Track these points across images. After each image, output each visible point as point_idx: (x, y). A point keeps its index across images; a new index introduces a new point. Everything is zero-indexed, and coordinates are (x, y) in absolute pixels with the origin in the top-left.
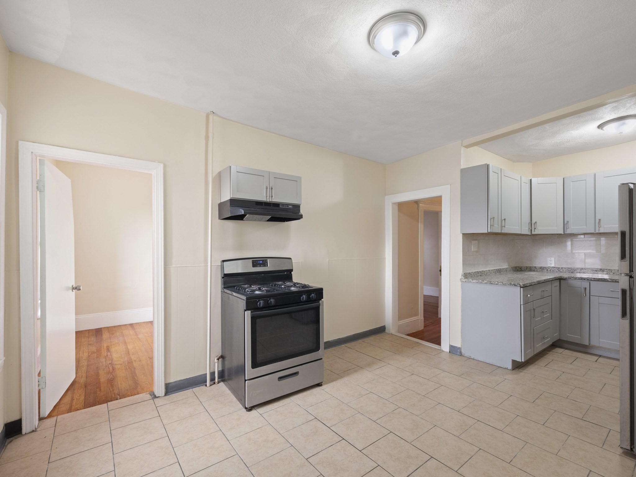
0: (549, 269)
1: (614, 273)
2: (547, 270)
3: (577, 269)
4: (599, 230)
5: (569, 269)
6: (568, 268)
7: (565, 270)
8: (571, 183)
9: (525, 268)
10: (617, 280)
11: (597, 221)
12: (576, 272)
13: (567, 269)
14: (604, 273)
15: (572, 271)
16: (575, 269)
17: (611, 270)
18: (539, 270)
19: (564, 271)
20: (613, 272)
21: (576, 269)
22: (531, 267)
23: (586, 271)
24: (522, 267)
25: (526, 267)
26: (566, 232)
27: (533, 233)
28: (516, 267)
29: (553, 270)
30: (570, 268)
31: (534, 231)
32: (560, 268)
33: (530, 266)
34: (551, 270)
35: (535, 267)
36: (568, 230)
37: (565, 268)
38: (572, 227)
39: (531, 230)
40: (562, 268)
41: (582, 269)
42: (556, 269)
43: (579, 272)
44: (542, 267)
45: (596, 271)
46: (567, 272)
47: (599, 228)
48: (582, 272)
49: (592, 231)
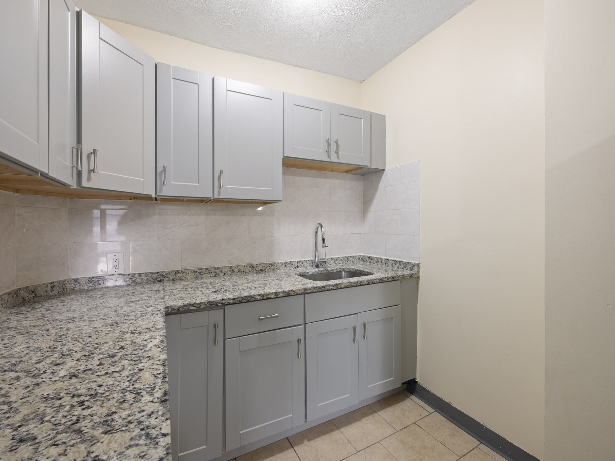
1: (224, 274)
3: (169, 273)
4: (219, 193)
5: (154, 276)
6: (152, 273)
7: (146, 278)
8: (172, 80)
9: (49, 288)
10: (269, 295)
11: (217, 175)
12: (167, 279)
13: (150, 275)
14: (212, 276)
15: (159, 279)
16: (164, 274)
20: (223, 271)
21: (167, 274)
22: (64, 281)
23: (184, 274)
24: (37, 287)
25: (50, 286)
26: (161, 190)
27: (85, 184)
28: (17, 292)
30: (155, 273)
31: (89, 179)
32: (137, 276)
33: (61, 279)
35: (76, 280)
36: (164, 187)
37: (146, 274)
38: (173, 183)
39: (79, 174)
40: (140, 275)
41: (177, 272)
42: (128, 279)
43: (173, 280)
44: (93, 277)
45: (200, 273)
46: (149, 282)
47: (220, 187)
48: (178, 278)
49: (209, 194)
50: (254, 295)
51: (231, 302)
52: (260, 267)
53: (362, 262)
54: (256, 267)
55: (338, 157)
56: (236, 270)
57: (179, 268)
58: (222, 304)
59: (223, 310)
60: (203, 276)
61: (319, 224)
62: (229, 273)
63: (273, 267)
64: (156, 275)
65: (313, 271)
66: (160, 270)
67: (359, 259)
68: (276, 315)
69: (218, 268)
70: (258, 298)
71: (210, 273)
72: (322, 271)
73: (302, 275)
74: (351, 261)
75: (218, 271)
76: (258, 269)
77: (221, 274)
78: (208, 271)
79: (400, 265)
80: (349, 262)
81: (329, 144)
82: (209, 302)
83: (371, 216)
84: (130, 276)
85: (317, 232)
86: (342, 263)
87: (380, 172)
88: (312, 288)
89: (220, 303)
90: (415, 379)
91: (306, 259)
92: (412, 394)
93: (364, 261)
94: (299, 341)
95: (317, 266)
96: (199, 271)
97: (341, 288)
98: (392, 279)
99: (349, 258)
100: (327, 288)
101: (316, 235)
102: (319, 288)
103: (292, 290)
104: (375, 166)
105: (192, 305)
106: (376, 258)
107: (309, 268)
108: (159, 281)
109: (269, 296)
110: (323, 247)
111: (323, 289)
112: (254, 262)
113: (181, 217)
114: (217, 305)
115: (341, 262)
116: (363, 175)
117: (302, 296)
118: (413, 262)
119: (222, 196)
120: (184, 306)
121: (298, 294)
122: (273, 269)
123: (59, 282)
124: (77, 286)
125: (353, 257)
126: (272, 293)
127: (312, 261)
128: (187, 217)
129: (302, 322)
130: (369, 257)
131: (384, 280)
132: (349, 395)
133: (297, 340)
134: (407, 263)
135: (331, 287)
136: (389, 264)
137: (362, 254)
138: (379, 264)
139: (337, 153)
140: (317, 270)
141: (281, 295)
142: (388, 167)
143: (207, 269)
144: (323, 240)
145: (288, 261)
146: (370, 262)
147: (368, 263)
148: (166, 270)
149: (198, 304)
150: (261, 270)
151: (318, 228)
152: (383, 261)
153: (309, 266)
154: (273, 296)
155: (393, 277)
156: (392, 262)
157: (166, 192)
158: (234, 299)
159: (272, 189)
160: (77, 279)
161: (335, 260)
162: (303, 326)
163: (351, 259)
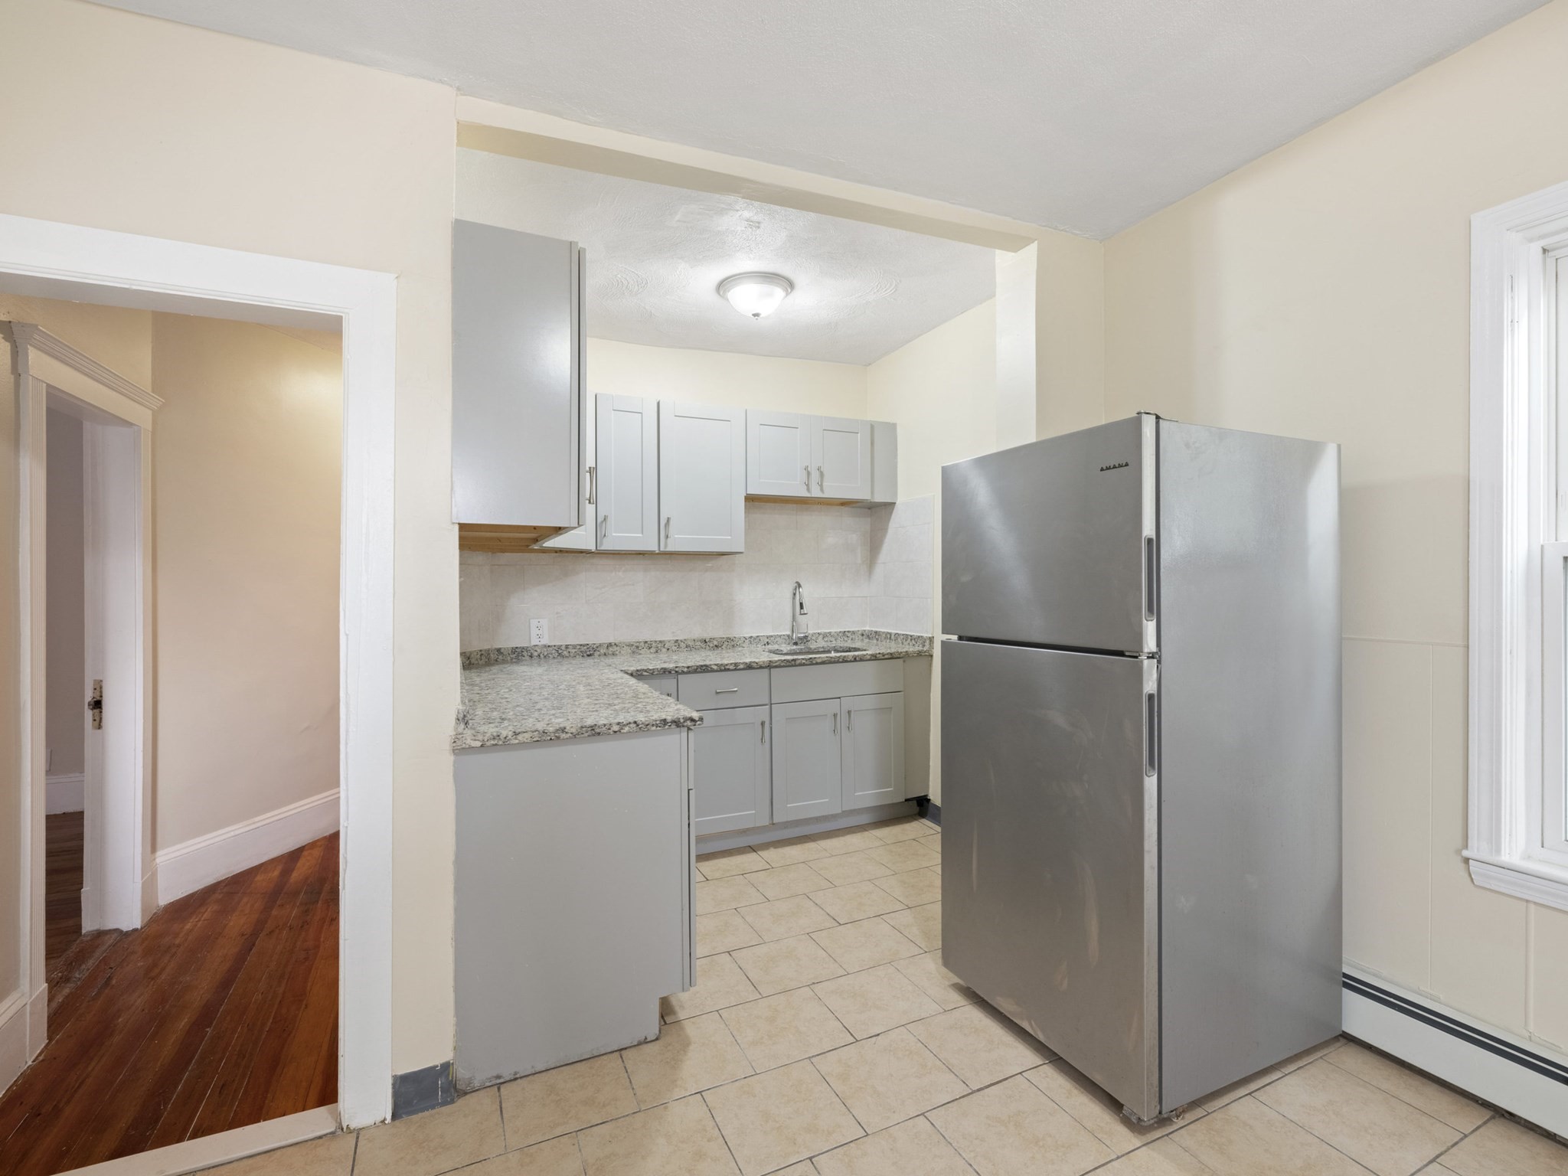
0: (536, 654)
2: (531, 656)
3: (600, 645)
4: (665, 545)
5: (583, 649)
6: (581, 645)
7: (574, 651)
11: (663, 523)
12: (598, 653)
13: (578, 647)
15: (588, 653)
16: (595, 646)
17: (664, 641)
18: (509, 658)
19: (572, 655)
20: (666, 646)
21: (598, 647)
22: (489, 650)
23: (618, 648)
24: (471, 653)
25: (479, 653)
26: (601, 544)
29: (545, 654)
30: (584, 646)
32: (563, 648)
33: (486, 648)
34: (541, 655)
36: (605, 540)
37: (574, 647)
38: (613, 538)
40: (567, 647)
41: (610, 645)
42: (554, 652)
43: (605, 654)
44: (517, 648)
45: (637, 647)
46: (578, 657)
47: (667, 537)
48: (610, 653)
49: (653, 547)
50: (710, 665)
51: (686, 670)
52: (715, 643)
53: (867, 640)
54: (710, 641)
55: (822, 490)
56: (683, 645)
57: (612, 640)
58: (676, 672)
59: (676, 680)
60: (641, 652)
61: (797, 582)
62: (674, 648)
63: (733, 643)
64: (585, 648)
65: (789, 649)
66: (590, 643)
67: (863, 635)
68: (736, 689)
69: (660, 642)
70: (715, 667)
71: (650, 648)
72: (801, 649)
73: (771, 651)
74: (850, 639)
75: (659, 645)
76: (711, 645)
77: (664, 650)
78: (647, 645)
79: (911, 640)
80: (846, 639)
81: (809, 474)
82: (662, 668)
83: (879, 570)
84: (555, 648)
85: (795, 594)
86: (836, 640)
87: (890, 506)
88: (779, 660)
89: (673, 670)
90: (927, 795)
91: (781, 634)
92: (923, 817)
93: (869, 639)
94: (763, 724)
95: (796, 644)
96: (635, 644)
97: (817, 664)
98: (890, 657)
99: (847, 633)
100: (798, 662)
101: (794, 598)
102: (788, 661)
103: (754, 662)
104: (879, 498)
105: (646, 671)
106: (883, 633)
107: (784, 645)
108: (588, 656)
109: (727, 667)
110: (801, 614)
111: (793, 662)
112: (707, 636)
113: (614, 574)
114: (670, 672)
115: (833, 639)
116: (869, 509)
117: (767, 670)
118: (925, 635)
119: (670, 549)
120: (638, 670)
121: (761, 667)
122: (733, 646)
123: (486, 650)
124: (500, 657)
125: (854, 633)
126: (731, 664)
127: (788, 636)
128: (620, 574)
129: (767, 702)
130: (876, 632)
131: (878, 656)
132: (827, 800)
133: (760, 723)
134: (919, 637)
135: (804, 661)
136: (899, 640)
137: (867, 628)
138: (888, 641)
139: (821, 486)
140: (795, 647)
141: (742, 666)
142: (901, 500)
143: (646, 642)
144: (801, 604)
145: (754, 635)
146: (877, 640)
147: (875, 641)
148: (598, 642)
149: (650, 670)
150: (716, 646)
151: (796, 589)
152: (893, 637)
153: (785, 643)
154: (731, 667)
155: (891, 654)
156: (902, 637)
157: (607, 545)
158: (688, 667)
159: (729, 537)
160: (500, 649)
161: (825, 635)
162: (767, 707)
163: (849, 635)
